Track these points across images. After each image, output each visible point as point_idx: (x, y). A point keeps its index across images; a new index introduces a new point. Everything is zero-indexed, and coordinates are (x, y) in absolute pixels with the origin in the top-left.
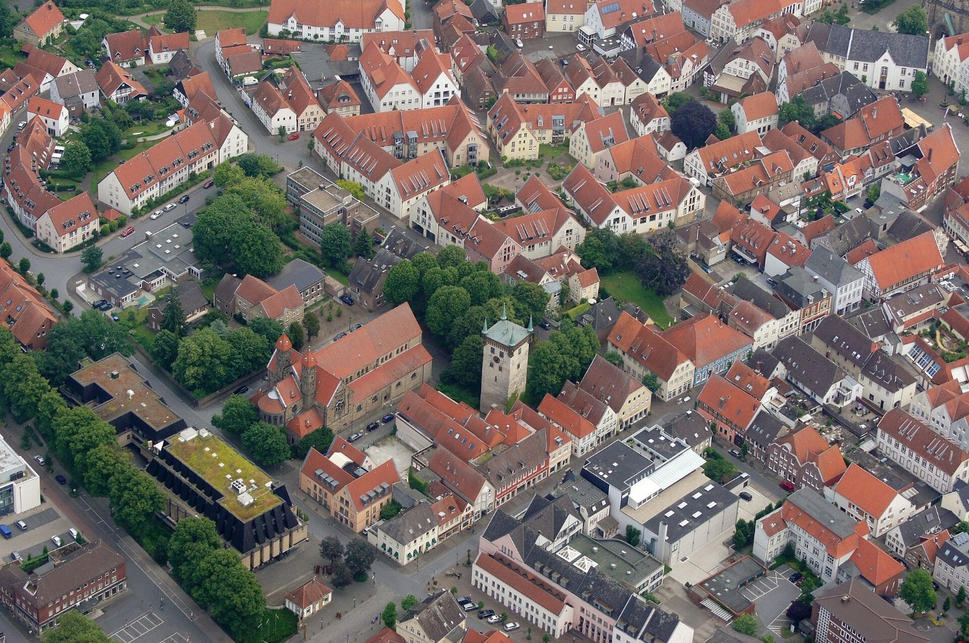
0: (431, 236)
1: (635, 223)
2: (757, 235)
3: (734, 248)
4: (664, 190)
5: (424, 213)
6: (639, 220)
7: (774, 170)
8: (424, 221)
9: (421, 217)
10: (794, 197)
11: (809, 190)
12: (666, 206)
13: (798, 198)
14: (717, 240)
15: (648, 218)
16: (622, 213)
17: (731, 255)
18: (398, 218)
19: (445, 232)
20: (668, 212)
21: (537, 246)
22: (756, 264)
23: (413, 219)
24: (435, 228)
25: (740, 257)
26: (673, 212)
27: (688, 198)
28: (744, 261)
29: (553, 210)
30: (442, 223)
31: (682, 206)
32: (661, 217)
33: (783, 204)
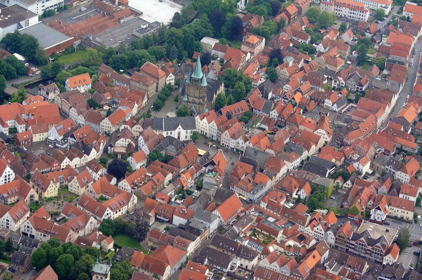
0: (32, 236)
1: (114, 214)
2: (167, 209)
3: (158, 216)
4: (122, 198)
5: (28, 227)
6: (115, 212)
7: (158, 182)
8: (28, 231)
9: (26, 228)
10: (171, 191)
11: (176, 187)
12: (124, 204)
13: (173, 191)
14: (150, 214)
15: (118, 211)
16: (110, 211)
17: (157, 219)
18: (13, 232)
19: (39, 233)
20: (125, 207)
21: (80, 231)
22: (169, 221)
23: (22, 230)
24: (34, 232)
25: (161, 219)
26: (126, 206)
27: (131, 200)
28: (163, 221)
29: (82, 215)
30: (37, 229)
31: (130, 204)
32: (122, 210)
33: (168, 195)
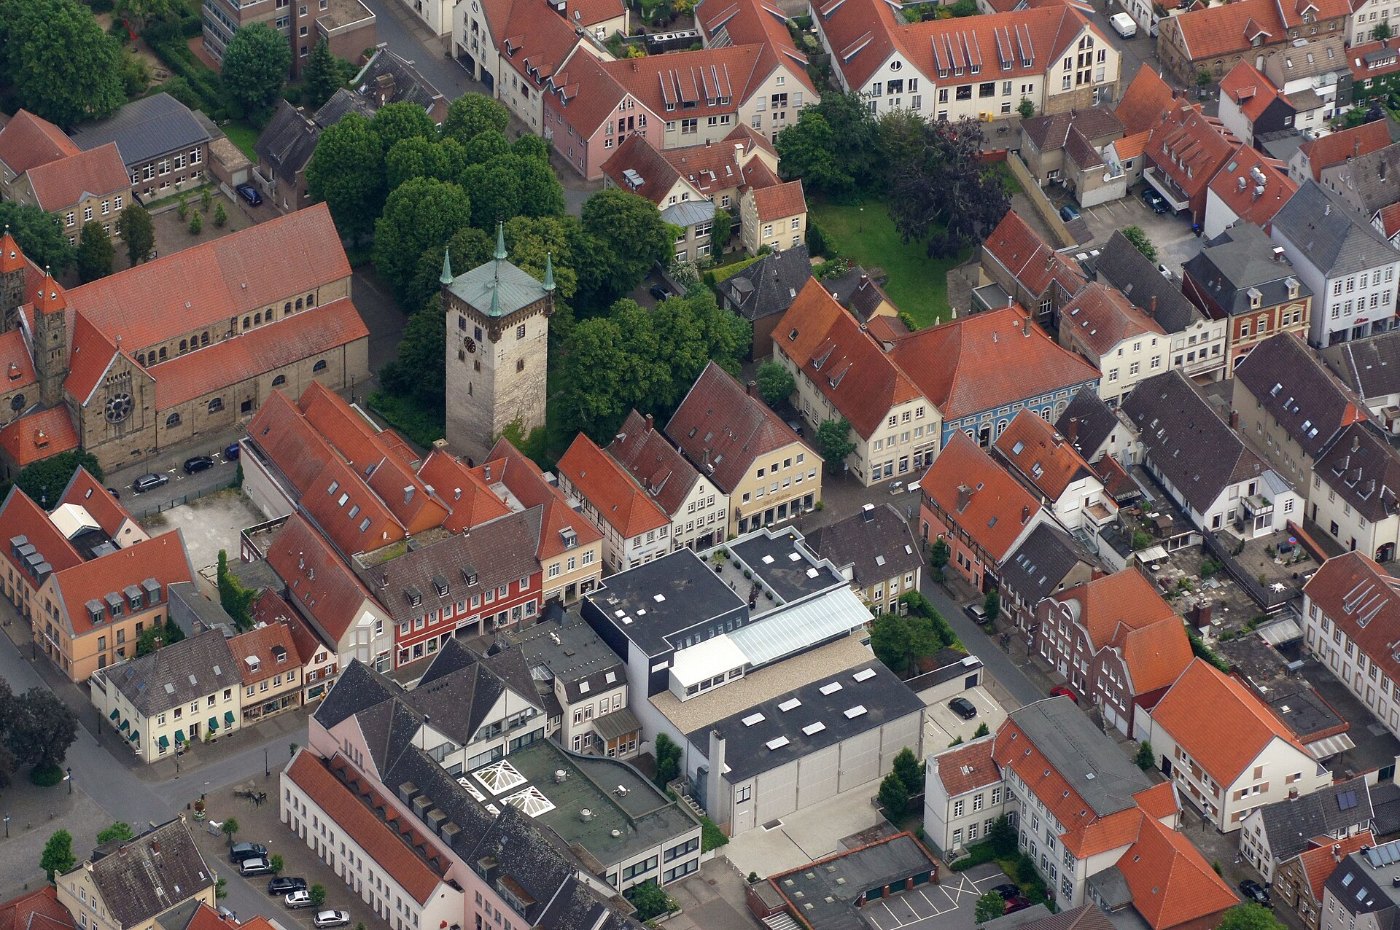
0: (487, 79)
1: (943, 98)
2: (1195, 148)
3: (1147, 174)
4: (1021, 27)
5: (475, 26)
6: (952, 92)
7: (1298, 12)
8: (475, 45)
9: (470, 33)
10: (1323, 74)
11: (1365, 64)
12: (1020, 66)
13: (1332, 77)
14: (1112, 153)
15: (975, 89)
16: (909, 72)
17: (1140, 190)
18: (432, 33)
19: (509, 71)
20: (1027, 81)
21: (702, 123)
22: (1185, 215)
23: (457, 39)
24: (490, 59)
25: (1157, 195)
26: (1036, 81)
27: (1072, 52)
28: (1165, 204)
29: (750, 47)
30: (508, 53)
31: (1057, 71)
32: (1007, 91)
33: (1291, 88)
